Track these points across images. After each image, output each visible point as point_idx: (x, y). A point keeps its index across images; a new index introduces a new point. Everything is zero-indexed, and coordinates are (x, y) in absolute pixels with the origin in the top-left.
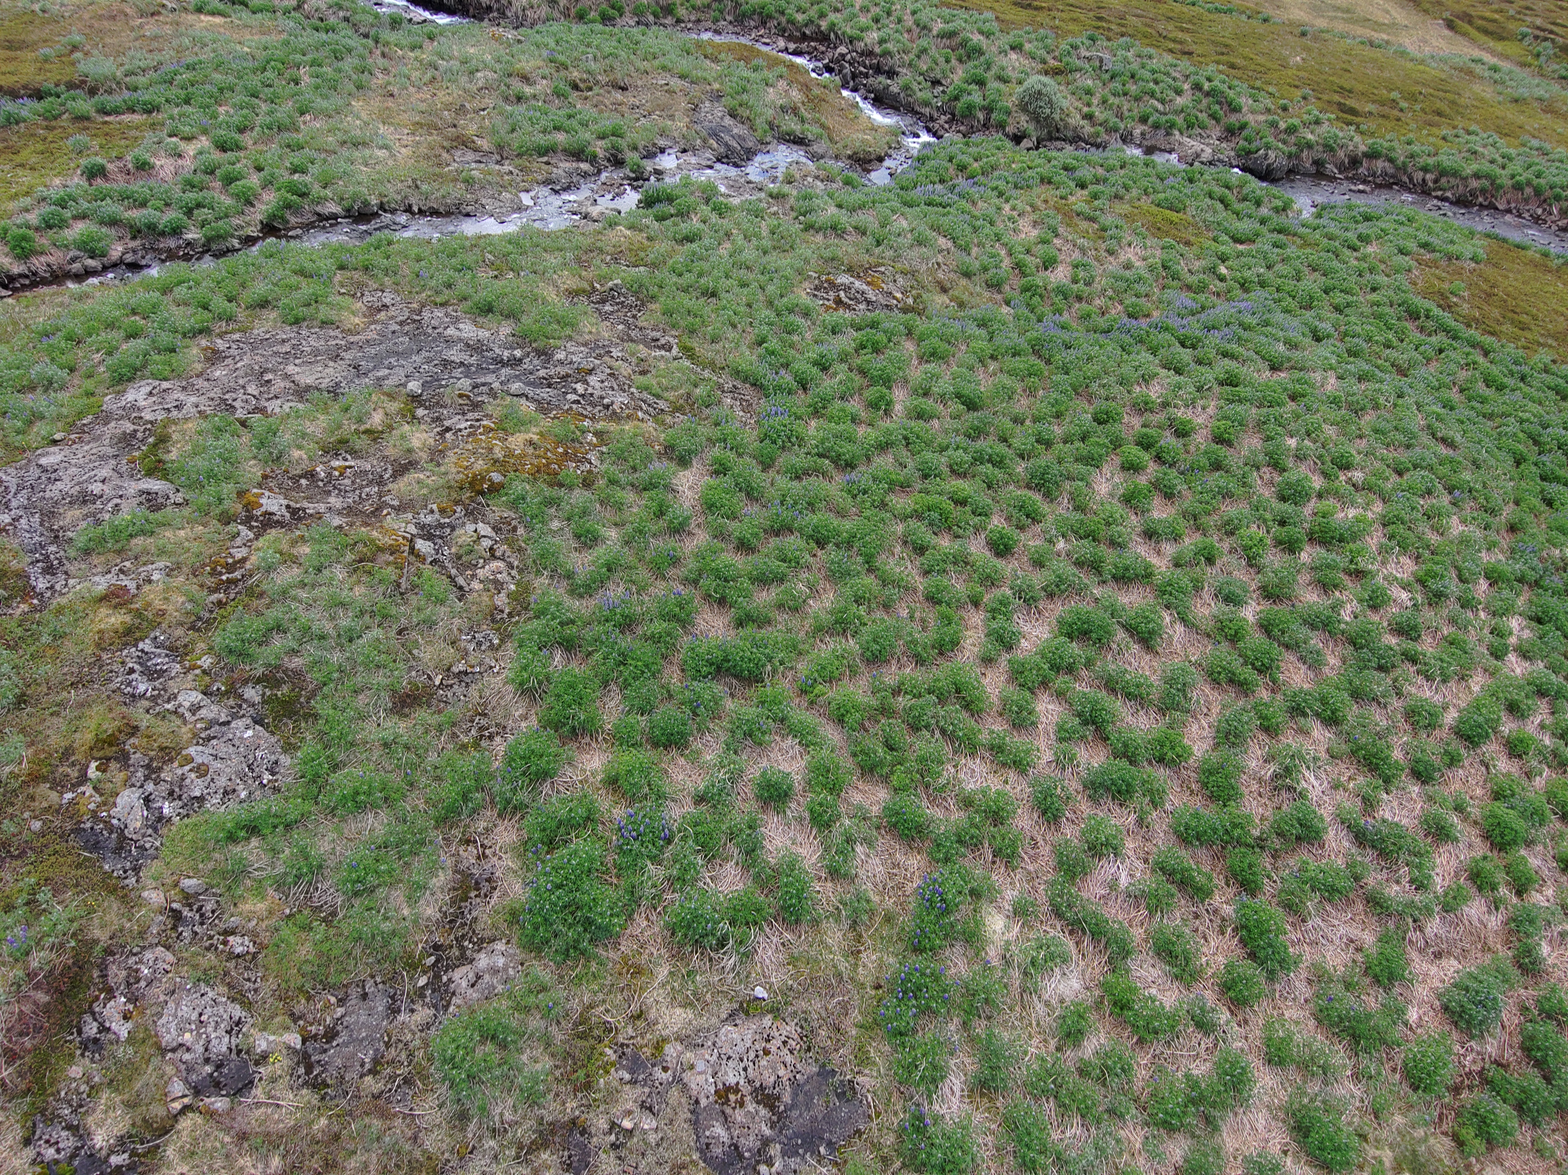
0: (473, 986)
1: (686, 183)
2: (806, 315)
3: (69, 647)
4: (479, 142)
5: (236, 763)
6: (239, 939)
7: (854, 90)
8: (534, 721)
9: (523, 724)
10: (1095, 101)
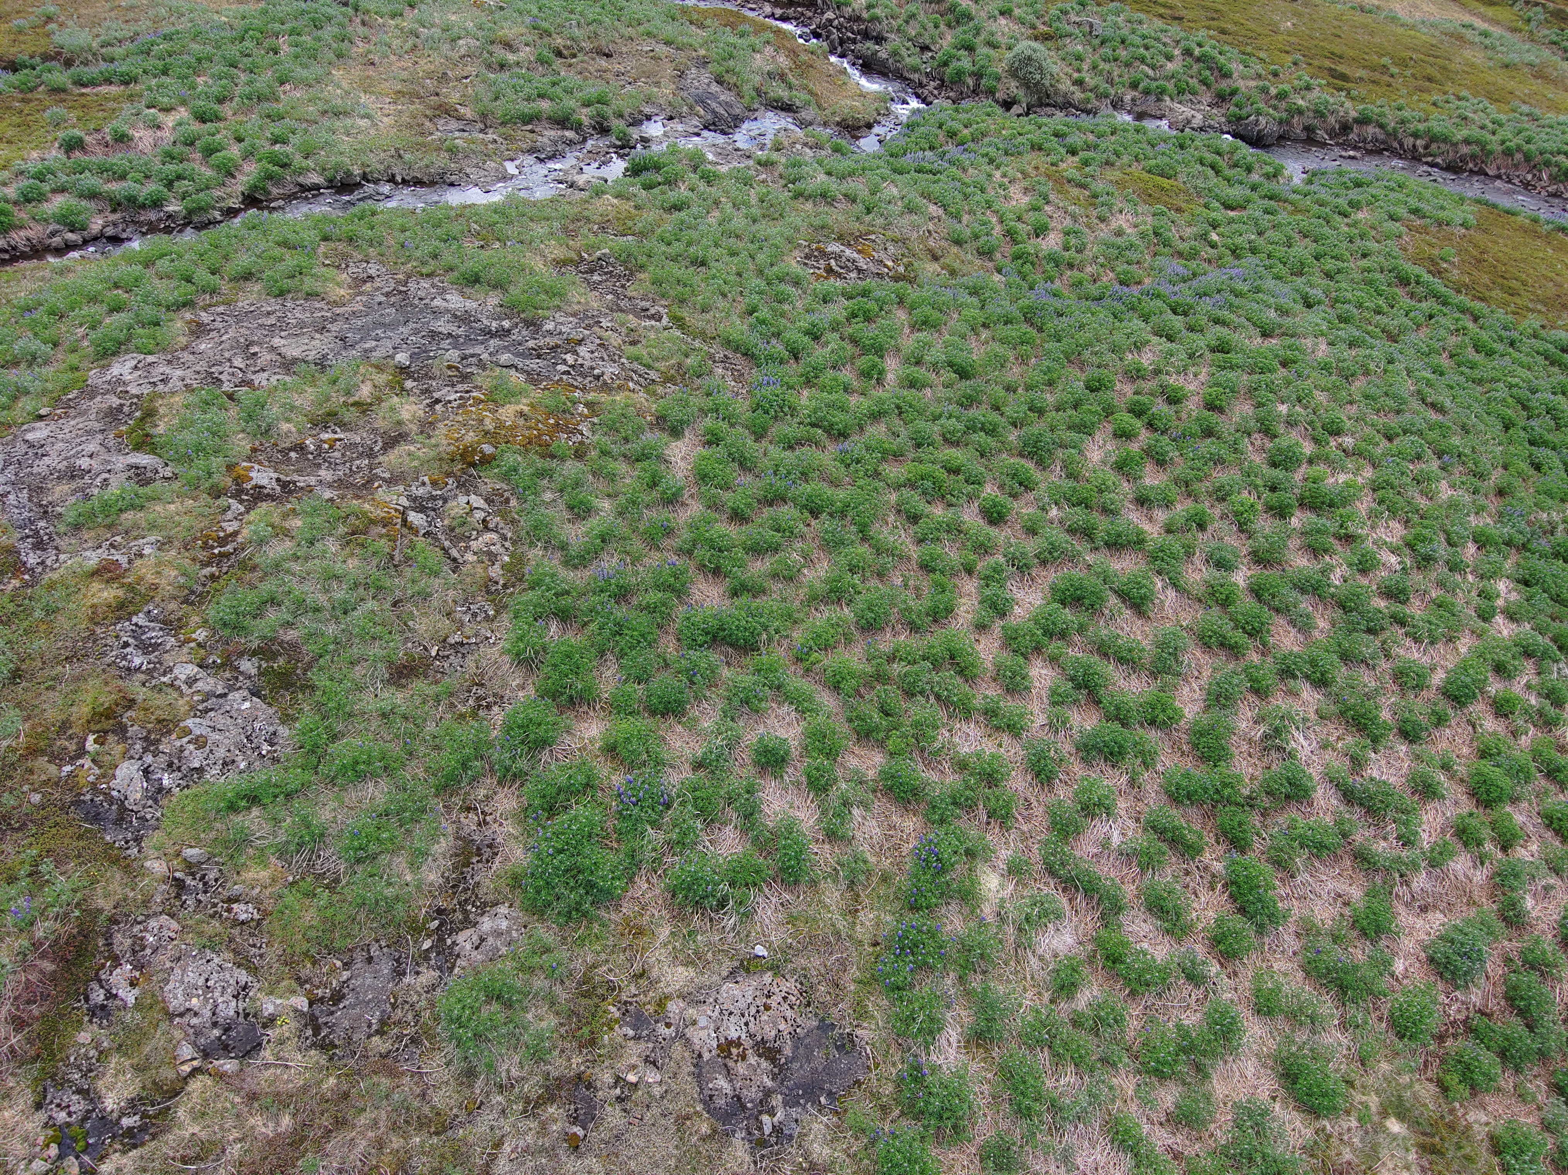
0: (477, 948)
1: (673, 151)
2: (797, 283)
3: (62, 622)
4: (462, 110)
5: (235, 734)
6: (243, 907)
7: (842, 56)
8: (531, 691)
9: (521, 694)
10: (1085, 67)
